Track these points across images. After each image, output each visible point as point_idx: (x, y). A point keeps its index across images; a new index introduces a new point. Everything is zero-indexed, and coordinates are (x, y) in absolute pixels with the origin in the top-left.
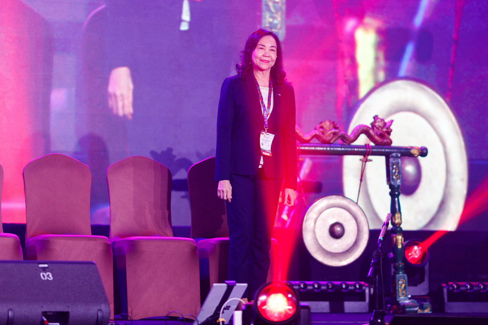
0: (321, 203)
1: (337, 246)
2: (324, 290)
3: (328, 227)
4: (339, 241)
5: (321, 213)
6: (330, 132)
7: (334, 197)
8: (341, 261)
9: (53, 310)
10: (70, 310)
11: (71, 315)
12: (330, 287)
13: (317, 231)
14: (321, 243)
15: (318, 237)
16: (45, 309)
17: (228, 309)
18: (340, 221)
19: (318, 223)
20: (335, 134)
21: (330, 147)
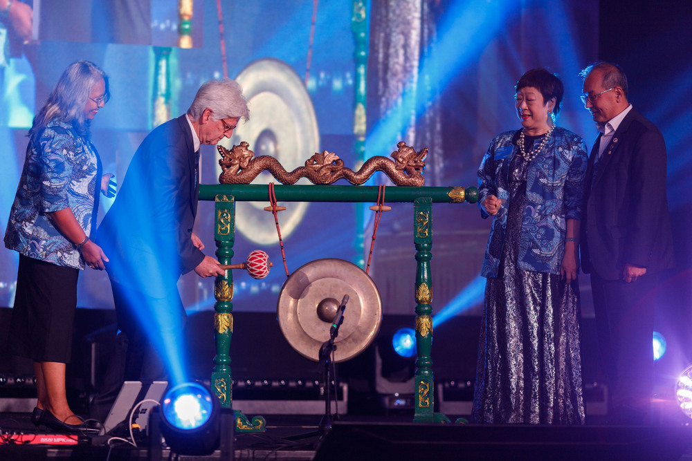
17: (144, 413)
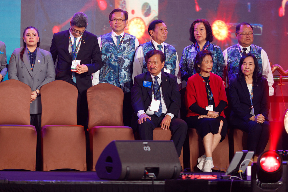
9: (151, 166)
10: (159, 166)
11: (160, 169)
17: (244, 165)
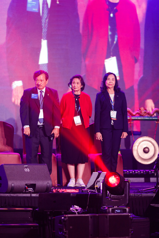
0: (140, 139)
1: (146, 156)
2: (142, 174)
3: (143, 149)
4: (147, 154)
5: (140, 143)
6: (143, 112)
7: (145, 137)
8: (148, 162)
9: (30, 183)
10: (36, 183)
11: (37, 185)
12: (145, 172)
13: (138, 150)
14: (140, 155)
15: (139, 153)
16: (26, 183)
17: (99, 182)
18: (148, 147)
19: (139, 147)
20: (145, 112)
21: (143, 118)
